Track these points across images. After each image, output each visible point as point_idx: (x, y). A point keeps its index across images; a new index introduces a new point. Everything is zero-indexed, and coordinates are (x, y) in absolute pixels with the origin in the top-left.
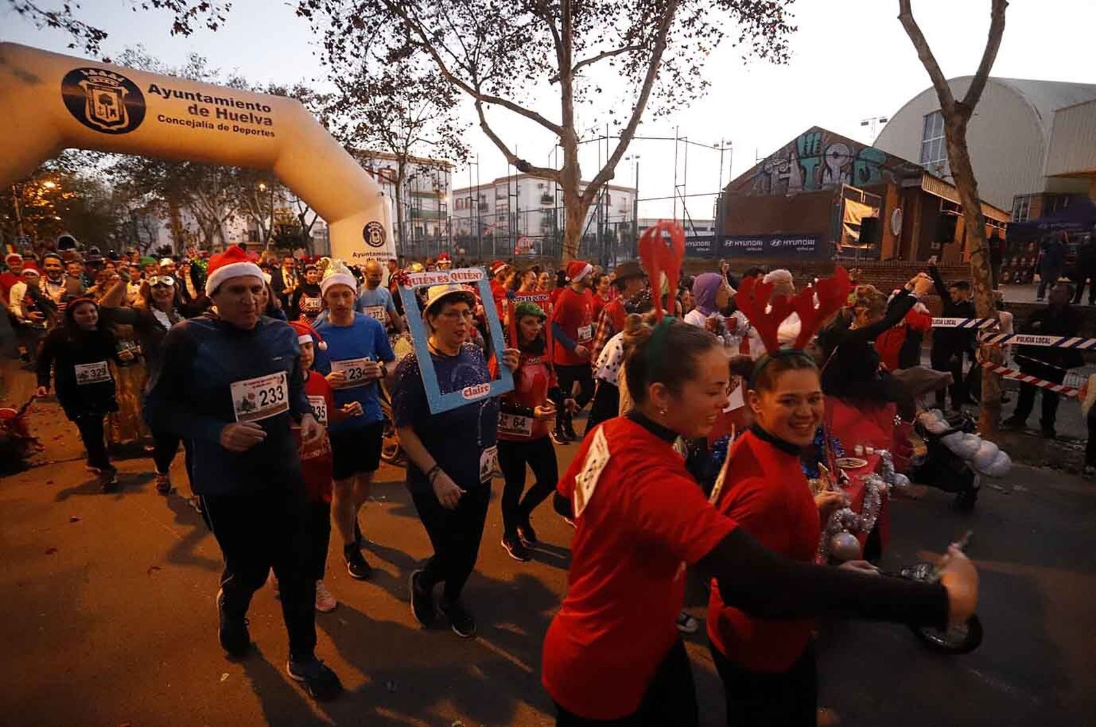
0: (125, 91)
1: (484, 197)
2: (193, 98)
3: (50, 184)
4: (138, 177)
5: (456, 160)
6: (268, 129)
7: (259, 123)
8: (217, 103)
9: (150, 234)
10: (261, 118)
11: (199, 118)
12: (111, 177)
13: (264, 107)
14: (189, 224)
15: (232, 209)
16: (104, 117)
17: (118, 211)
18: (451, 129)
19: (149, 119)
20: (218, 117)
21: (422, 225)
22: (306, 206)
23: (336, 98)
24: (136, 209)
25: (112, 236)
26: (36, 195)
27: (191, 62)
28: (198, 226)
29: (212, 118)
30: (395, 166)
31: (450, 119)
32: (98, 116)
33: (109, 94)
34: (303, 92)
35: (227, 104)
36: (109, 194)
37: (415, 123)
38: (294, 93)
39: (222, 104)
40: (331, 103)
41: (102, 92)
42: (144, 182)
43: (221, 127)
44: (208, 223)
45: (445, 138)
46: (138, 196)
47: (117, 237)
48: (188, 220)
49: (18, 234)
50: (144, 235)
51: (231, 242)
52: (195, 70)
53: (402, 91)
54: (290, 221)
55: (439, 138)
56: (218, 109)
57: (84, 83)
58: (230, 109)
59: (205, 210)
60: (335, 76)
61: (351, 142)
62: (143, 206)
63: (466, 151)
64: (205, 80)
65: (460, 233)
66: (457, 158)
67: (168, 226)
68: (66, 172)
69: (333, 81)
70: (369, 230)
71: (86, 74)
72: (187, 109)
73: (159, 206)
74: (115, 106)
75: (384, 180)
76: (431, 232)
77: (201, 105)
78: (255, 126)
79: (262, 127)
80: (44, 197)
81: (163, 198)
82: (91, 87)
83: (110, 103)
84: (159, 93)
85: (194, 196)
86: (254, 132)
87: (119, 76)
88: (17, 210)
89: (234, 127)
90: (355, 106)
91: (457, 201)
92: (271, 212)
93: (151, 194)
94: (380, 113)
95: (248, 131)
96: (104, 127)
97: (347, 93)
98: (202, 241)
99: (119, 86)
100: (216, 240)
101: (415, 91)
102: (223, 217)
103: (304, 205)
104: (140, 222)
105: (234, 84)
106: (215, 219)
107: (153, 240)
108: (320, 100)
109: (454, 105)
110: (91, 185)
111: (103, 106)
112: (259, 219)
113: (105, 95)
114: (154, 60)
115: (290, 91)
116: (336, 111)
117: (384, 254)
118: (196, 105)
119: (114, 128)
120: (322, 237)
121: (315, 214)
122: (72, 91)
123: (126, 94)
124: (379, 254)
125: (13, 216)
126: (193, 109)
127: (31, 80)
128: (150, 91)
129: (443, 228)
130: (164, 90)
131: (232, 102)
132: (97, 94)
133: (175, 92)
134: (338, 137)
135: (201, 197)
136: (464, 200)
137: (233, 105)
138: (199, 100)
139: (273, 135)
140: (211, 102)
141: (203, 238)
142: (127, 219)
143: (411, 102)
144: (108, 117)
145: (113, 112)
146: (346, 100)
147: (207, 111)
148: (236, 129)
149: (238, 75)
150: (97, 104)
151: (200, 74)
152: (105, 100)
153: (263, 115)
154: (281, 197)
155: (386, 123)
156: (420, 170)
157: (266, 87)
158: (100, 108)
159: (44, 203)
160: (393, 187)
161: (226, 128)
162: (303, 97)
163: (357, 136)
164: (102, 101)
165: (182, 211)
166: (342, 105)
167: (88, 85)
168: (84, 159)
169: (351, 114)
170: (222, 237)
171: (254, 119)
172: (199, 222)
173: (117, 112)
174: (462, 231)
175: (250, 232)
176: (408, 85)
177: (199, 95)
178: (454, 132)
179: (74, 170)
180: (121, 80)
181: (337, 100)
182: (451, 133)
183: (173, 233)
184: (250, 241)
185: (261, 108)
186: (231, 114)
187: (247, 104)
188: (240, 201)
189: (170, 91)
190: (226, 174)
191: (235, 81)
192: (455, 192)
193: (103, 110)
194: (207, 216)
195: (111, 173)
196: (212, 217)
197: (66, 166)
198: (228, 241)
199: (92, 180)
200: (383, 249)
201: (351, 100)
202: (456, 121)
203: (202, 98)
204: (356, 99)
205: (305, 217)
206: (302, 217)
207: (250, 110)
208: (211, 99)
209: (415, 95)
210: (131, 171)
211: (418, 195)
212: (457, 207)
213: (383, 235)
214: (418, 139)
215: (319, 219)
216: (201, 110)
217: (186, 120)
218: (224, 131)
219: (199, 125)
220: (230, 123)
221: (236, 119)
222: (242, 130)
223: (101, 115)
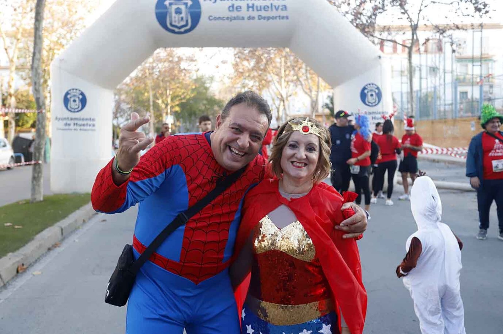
0: (191, 3)
6: (283, 14)
7: (277, 9)
10: (278, 7)
11: (235, 14)
16: (176, 24)
19: (204, 19)
20: (248, 10)
29: (244, 12)
32: (174, 23)
33: (180, 6)
41: (177, 6)
56: (248, 5)
57: (167, 3)
58: (257, 3)
70: (366, 91)
72: (227, 7)
74: (183, 15)
79: (279, 13)
82: (171, 4)
83: (180, 13)
84: (211, 0)
86: (274, 18)
95: (268, 18)
96: (177, 30)
111: (177, 16)
113: (178, 8)
118: (233, 5)
119: (182, 30)
122: (160, 9)
123: (191, 5)
132: (174, 8)
139: (287, 17)
144: (179, 23)
145: (182, 18)
147: (241, 8)
148: (260, 18)
150: (174, 14)
152: (178, 11)
161: (253, 18)
164: (176, 13)
171: (274, 8)
173: (184, 19)
186: (257, 7)
193: (177, 19)
200: (379, 108)
213: (379, 95)
216: (237, 8)
217: (226, 16)
218: (251, 21)
219: (235, 18)
220: (255, 14)
221: (261, 10)
222: (264, 18)
223: (175, 22)
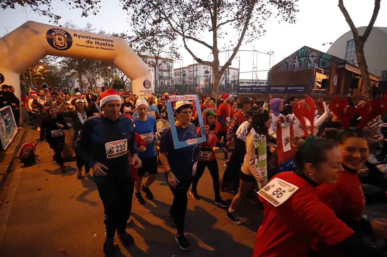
0: (66, 36)
1: (185, 71)
2: (88, 38)
3: (41, 67)
4: (69, 65)
5: (175, 58)
6: (112, 48)
7: (109, 46)
8: (95, 39)
9: (72, 84)
10: (110, 45)
11: (90, 45)
12: (60, 65)
13: (111, 41)
14: (85, 80)
15: (99, 75)
16: (59, 45)
17: (62, 76)
18: (174, 48)
19: (74, 45)
20: (96, 44)
21: (163, 81)
22: (124, 74)
23: (135, 37)
24: (68, 76)
25: (60, 84)
26: (37, 71)
27: (87, 26)
28: (88, 81)
29: (94, 45)
30: (154, 61)
31: (174, 44)
34: (124, 35)
35: (99, 40)
36: (59, 71)
37: (162, 46)
38: (121, 36)
39: (97, 40)
40: (133, 39)
41: (59, 37)
42: (71, 66)
43: (97, 48)
44: (91, 80)
45: (172, 51)
46: (69, 71)
47: (61, 85)
48: (85, 79)
49: (31, 84)
50: (70, 84)
51: (99, 86)
52: (88, 29)
53: (157, 35)
54: (118, 80)
55: (170, 51)
56: (96, 42)
57: (53, 34)
58: (100, 42)
59: (90, 76)
60: (134, 29)
61: (140, 52)
62: (70, 74)
63: (179, 55)
64: (91, 32)
65: (176, 84)
66: (176, 58)
67: (78, 81)
68: (46, 63)
69: (134, 31)
70: (145, 83)
71: (54, 30)
72: (86, 41)
73: (75, 74)
74: (63, 41)
75: (150, 65)
76: (166, 83)
77: (90, 40)
78: (108, 47)
79: (110, 47)
80: (39, 71)
81: (76, 72)
82: (55, 35)
83: (61, 40)
84: (77, 37)
85: (87, 71)
86: (107, 49)
87: (64, 31)
88: (31, 76)
89: (101, 47)
90: (141, 40)
91: (175, 73)
92: (112, 76)
93: (73, 70)
94: (149, 42)
95: (105, 49)
96: (59, 48)
97: (139, 36)
98: (89, 86)
99: (64, 34)
100: (93, 86)
101: (162, 34)
102: (96, 78)
103: (123, 74)
104: (69, 80)
105: (101, 33)
106: (93, 79)
107: (73, 86)
108: (130, 38)
109: (175, 39)
110: (54, 67)
111: (59, 41)
112: (108, 79)
113: (60, 37)
114: (75, 26)
115: (119, 35)
116: (135, 41)
117: (150, 91)
118: (89, 40)
119: (62, 48)
120: (129, 85)
121: (127, 77)
122: (50, 36)
123: (67, 37)
124: (148, 91)
125: (29, 78)
126: (88, 42)
127: (37, 33)
128: (74, 36)
129: (170, 82)
130: (79, 35)
131: (100, 39)
132: (57, 37)
133: (82, 36)
134: (135, 51)
135: (89, 72)
136: (178, 73)
137: (101, 40)
138: (90, 38)
139: (114, 50)
140: (94, 39)
141: (89, 85)
142: (65, 79)
143: (160, 38)
144: (60, 45)
145: (62, 43)
146: (138, 38)
147: (92, 43)
148: (101, 48)
149: (102, 30)
150: (57, 40)
151: (90, 29)
152: (60, 39)
153: (111, 43)
154: (116, 72)
155: (152, 46)
156: (163, 62)
157: (111, 34)
158: (58, 42)
159: (39, 73)
160: (154, 68)
161: (98, 48)
162: (123, 37)
163: (142, 50)
164: (58, 40)
165: (82, 76)
166: (137, 40)
167: (54, 34)
168: (52, 59)
169: (140, 43)
170: (95, 85)
171: (108, 45)
172: (88, 79)
173: (63, 43)
174: (177, 83)
175: (105, 83)
176: (160, 32)
177: (90, 37)
178: (175, 49)
179: (49, 62)
180: (65, 32)
181: (135, 38)
182: (174, 49)
183: (79, 83)
184: (105, 86)
185: (110, 41)
186: (100, 43)
187: (106, 40)
188: (102, 72)
189: (80, 36)
190: (97, 63)
191: (101, 32)
192: (175, 70)
193: (59, 43)
194: (91, 78)
195: (60, 63)
196: (92, 78)
197: (46, 61)
198: (97, 86)
199: (54, 66)
200: (150, 89)
201: (140, 38)
202: (176, 45)
203: (91, 38)
204: (142, 38)
205: (124, 78)
206: (122, 78)
207: (107, 42)
208: (94, 38)
209: (162, 36)
210: (66, 62)
211: (162, 70)
212: (175, 75)
213: (150, 84)
214: (162, 51)
215: (128, 79)
216: (90, 42)
217: (85, 45)
218: (98, 49)
219: (90, 47)
220: (100, 46)
221: (102, 45)
222: (103, 49)
223: (58, 44)
